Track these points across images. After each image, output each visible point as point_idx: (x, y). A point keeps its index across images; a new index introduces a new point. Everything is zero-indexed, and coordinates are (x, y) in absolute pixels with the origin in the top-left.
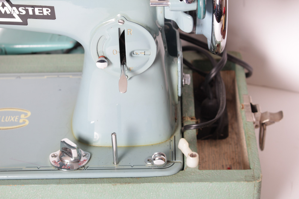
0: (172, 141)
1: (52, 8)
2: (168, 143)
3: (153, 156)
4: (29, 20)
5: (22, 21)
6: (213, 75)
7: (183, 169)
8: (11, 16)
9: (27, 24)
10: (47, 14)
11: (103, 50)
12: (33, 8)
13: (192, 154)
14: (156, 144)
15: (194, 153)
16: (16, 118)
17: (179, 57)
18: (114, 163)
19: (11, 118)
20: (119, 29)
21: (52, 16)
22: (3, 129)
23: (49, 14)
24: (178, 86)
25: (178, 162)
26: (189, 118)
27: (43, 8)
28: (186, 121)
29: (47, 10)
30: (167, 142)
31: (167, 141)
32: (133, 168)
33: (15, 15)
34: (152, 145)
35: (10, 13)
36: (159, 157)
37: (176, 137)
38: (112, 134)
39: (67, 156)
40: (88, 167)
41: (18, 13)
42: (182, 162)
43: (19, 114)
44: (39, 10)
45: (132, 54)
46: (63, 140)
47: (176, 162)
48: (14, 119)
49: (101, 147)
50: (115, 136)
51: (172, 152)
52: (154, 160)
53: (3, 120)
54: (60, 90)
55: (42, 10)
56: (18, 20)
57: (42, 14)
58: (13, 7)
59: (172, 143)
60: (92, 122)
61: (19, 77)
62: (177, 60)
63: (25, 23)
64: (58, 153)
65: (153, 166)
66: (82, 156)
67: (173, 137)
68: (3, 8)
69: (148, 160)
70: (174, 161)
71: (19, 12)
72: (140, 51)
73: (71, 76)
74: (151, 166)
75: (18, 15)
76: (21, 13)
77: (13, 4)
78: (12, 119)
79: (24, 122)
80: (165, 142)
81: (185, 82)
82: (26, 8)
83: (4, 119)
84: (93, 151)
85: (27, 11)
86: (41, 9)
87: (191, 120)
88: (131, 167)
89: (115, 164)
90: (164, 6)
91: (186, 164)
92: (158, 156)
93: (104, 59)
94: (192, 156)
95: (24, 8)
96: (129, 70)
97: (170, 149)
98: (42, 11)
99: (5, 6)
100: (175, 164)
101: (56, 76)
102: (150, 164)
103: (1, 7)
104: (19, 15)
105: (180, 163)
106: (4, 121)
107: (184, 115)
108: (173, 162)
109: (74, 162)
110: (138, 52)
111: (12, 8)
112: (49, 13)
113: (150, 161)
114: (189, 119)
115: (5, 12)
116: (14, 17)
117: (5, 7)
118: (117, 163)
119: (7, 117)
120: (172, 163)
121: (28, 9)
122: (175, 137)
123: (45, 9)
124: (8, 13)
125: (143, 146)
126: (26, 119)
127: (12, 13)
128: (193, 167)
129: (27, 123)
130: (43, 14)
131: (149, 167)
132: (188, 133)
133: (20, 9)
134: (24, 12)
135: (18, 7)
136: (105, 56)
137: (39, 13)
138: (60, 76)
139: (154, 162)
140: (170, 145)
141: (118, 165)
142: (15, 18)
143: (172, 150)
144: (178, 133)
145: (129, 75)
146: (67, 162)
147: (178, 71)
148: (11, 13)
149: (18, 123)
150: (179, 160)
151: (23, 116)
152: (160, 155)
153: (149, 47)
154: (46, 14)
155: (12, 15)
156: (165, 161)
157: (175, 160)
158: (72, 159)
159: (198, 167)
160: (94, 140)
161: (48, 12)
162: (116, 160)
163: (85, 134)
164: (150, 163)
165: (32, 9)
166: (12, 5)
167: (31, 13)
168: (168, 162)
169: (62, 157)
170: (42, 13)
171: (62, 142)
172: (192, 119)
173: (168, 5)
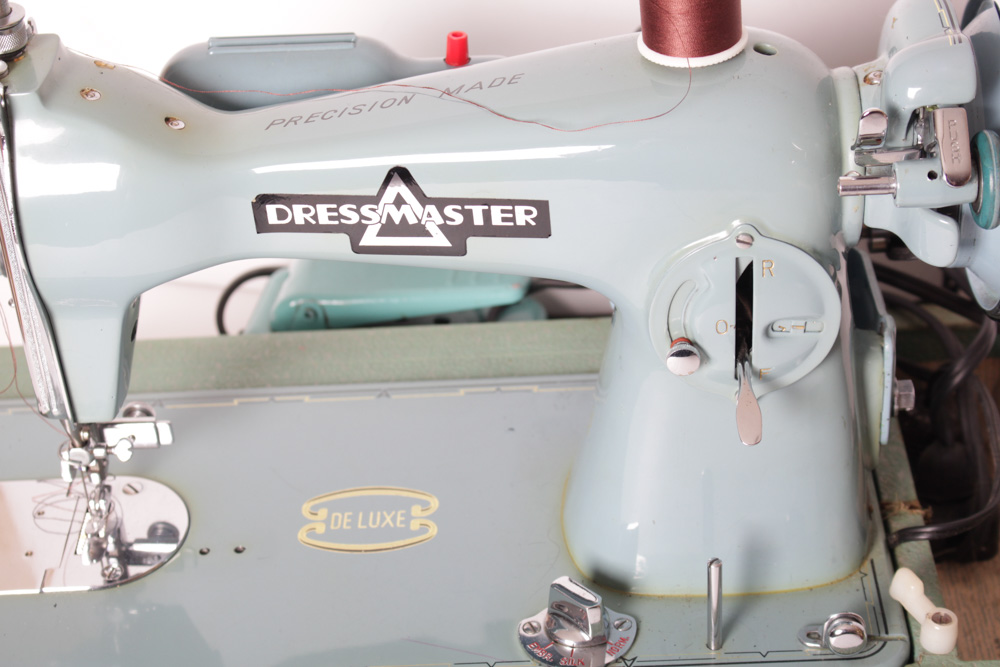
0: (866, 575)
1: (543, 207)
2: (856, 582)
3: (826, 624)
4: (472, 242)
5: (448, 244)
6: (958, 379)
7: (911, 659)
8: (420, 230)
9: (463, 252)
10: (527, 222)
11: (687, 321)
12: (486, 207)
13: (938, 613)
14: (821, 586)
15: (944, 611)
16: (399, 518)
17: (886, 334)
18: (708, 646)
19: (383, 519)
20: (737, 259)
21: (541, 228)
22: (366, 551)
23: (533, 223)
24: (881, 414)
25: (896, 640)
26: (903, 505)
27: (516, 207)
28: (895, 515)
29: (528, 213)
30: (853, 578)
31: (851, 575)
32: (769, 657)
33: (431, 227)
34: (811, 589)
35: (416, 222)
36: (845, 627)
37: (875, 562)
38: (711, 563)
39: (572, 627)
40: (634, 659)
41: (441, 222)
42: (906, 637)
43: (407, 504)
44: (503, 211)
45: (768, 332)
46: (557, 581)
47: (891, 640)
48: (394, 519)
49: (662, 598)
50: (718, 569)
51: (874, 608)
52: (832, 635)
53: (362, 524)
54: (512, 429)
55: (513, 212)
56: (440, 240)
57: (512, 224)
58: (428, 207)
59: (869, 582)
60: (632, 526)
61: (386, 394)
62: (883, 341)
63: (459, 250)
64: (541, 618)
65: (825, 652)
66: (612, 626)
67: (867, 564)
68: (399, 209)
69: (809, 635)
70: (883, 635)
71: (445, 218)
72: (793, 323)
73: (535, 389)
74: (819, 652)
75: (440, 226)
76: (448, 223)
77: (428, 195)
78: (388, 519)
79: (424, 528)
80: (847, 578)
81: (899, 404)
82: (467, 207)
83: (365, 521)
84: (642, 610)
85: (468, 215)
86: (510, 208)
87: (909, 511)
88: (759, 658)
89: (713, 648)
90: (865, 195)
91: (920, 645)
92: (843, 623)
93: (688, 347)
94: (939, 620)
95: (459, 208)
96: (758, 375)
97: (866, 599)
98: (511, 215)
99: (405, 203)
100: (889, 643)
101: (493, 389)
102: (818, 646)
103: (393, 206)
104: (443, 228)
105: (902, 640)
106: (365, 527)
107: (885, 498)
108: (881, 640)
109: (593, 644)
110: (787, 325)
111: (424, 208)
112: (533, 219)
113: (813, 636)
114: (904, 509)
115: (404, 218)
116: (427, 234)
117: (403, 206)
118: (719, 647)
119: (372, 515)
120: (881, 644)
121: (471, 211)
122: (872, 562)
123: (520, 210)
124: (412, 221)
125: (786, 594)
126: (428, 518)
127: (423, 223)
128: (943, 653)
129: (433, 530)
130: (515, 223)
131: (815, 655)
132: (909, 551)
133: (448, 210)
134: (459, 219)
135: (441, 203)
136: (691, 338)
137: (504, 220)
138: (503, 388)
139: (833, 640)
140: (864, 589)
141: (721, 651)
142: (431, 236)
143: (873, 604)
144: (879, 553)
145: (758, 389)
146: (573, 647)
147: (883, 373)
148: (420, 221)
149: (406, 532)
150: (897, 632)
151: (416, 510)
152: (847, 620)
153: (820, 310)
154: (524, 224)
155: (424, 226)
156: (862, 638)
157: (887, 632)
158: (587, 637)
159: (955, 653)
160: (635, 578)
161: (528, 218)
162: (715, 636)
163: (614, 560)
164: (815, 642)
165: (484, 211)
166: (424, 200)
167: (478, 220)
168: (871, 638)
169: (554, 630)
170: (513, 219)
171: (553, 586)
172: (912, 507)
173: (891, 191)
